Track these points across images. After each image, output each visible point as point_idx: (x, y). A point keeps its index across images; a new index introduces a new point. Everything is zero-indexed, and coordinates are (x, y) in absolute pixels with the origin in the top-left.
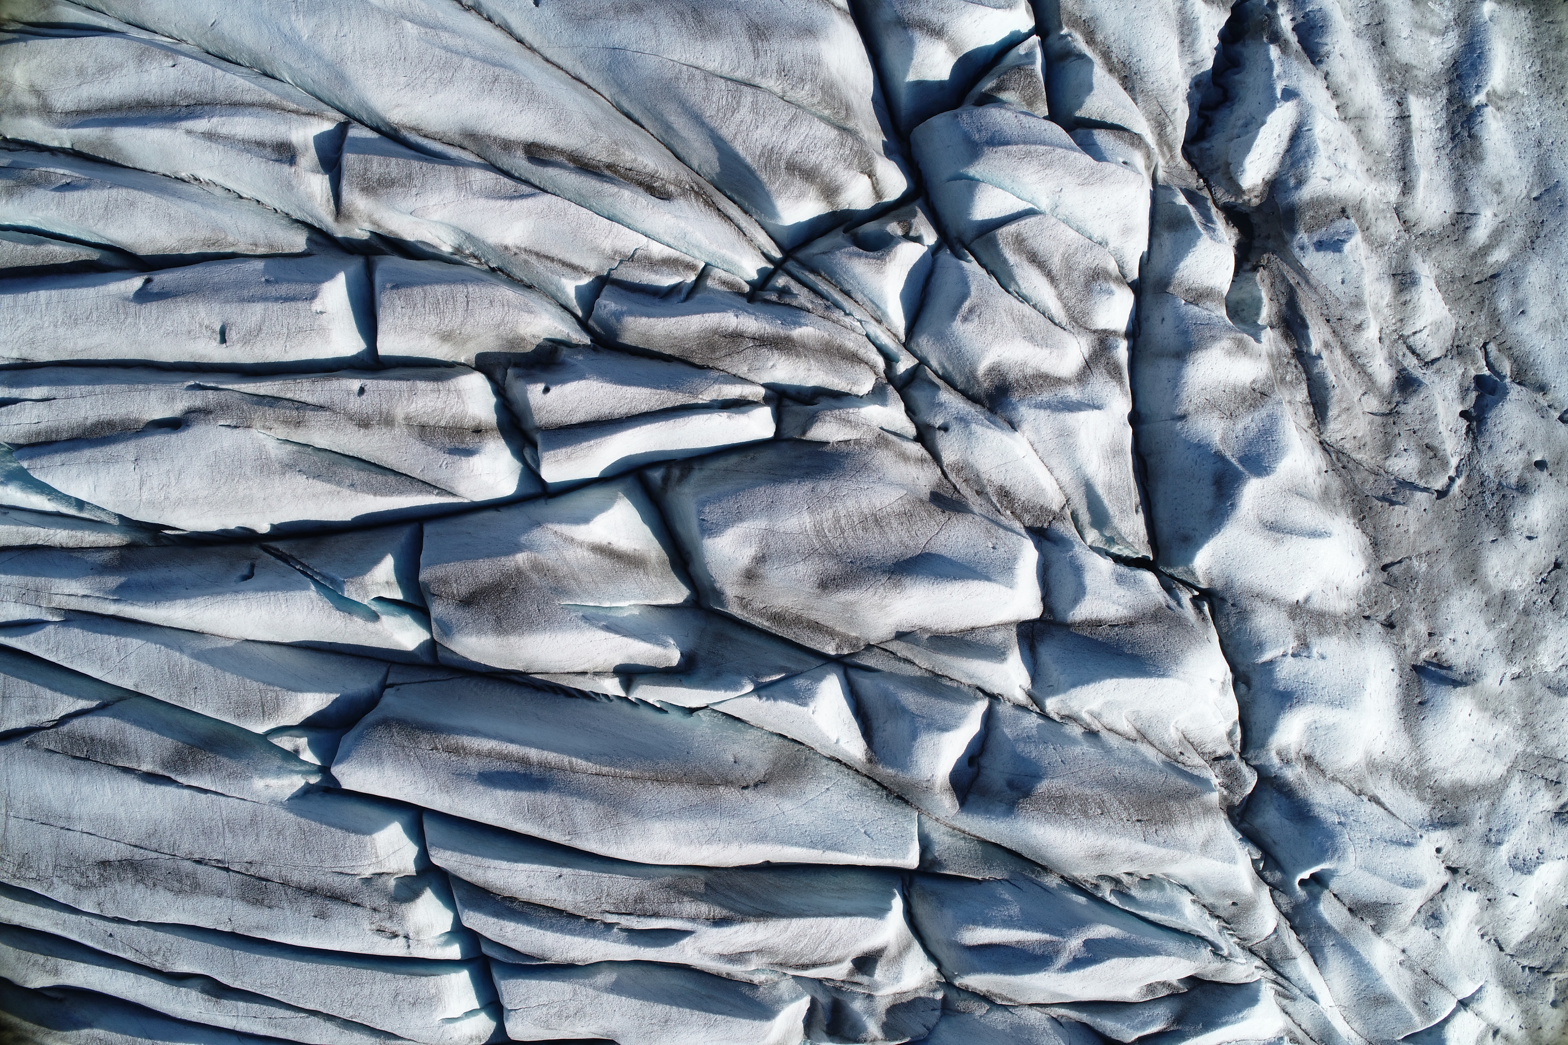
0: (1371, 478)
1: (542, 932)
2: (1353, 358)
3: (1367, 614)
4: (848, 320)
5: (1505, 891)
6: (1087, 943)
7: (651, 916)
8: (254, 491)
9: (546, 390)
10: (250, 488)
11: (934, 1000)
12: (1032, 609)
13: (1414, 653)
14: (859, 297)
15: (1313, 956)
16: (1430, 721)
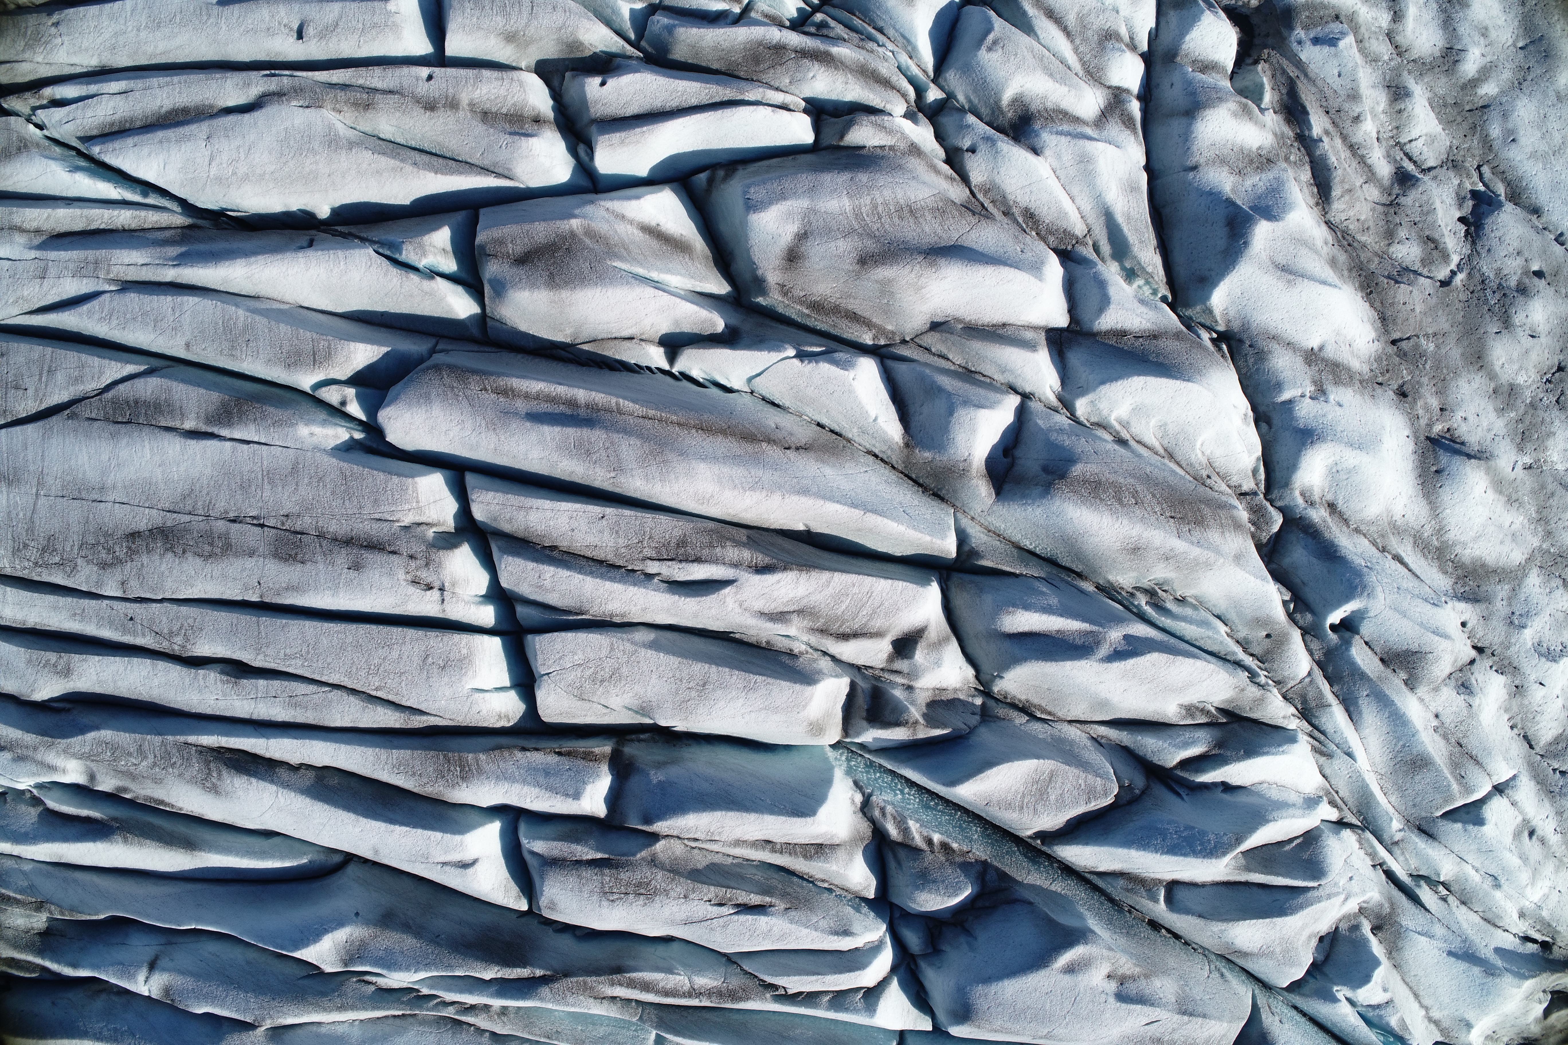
0: (1376, 260)
1: (581, 577)
2: (1353, 148)
3: (1380, 380)
4: (881, 51)
5: (1533, 677)
6: (1126, 637)
7: (693, 561)
8: (321, 166)
9: (603, 84)
10: (316, 163)
11: (973, 704)
12: (1061, 320)
13: (1427, 425)
14: (891, 32)
15: (1347, 710)
16: (1447, 489)
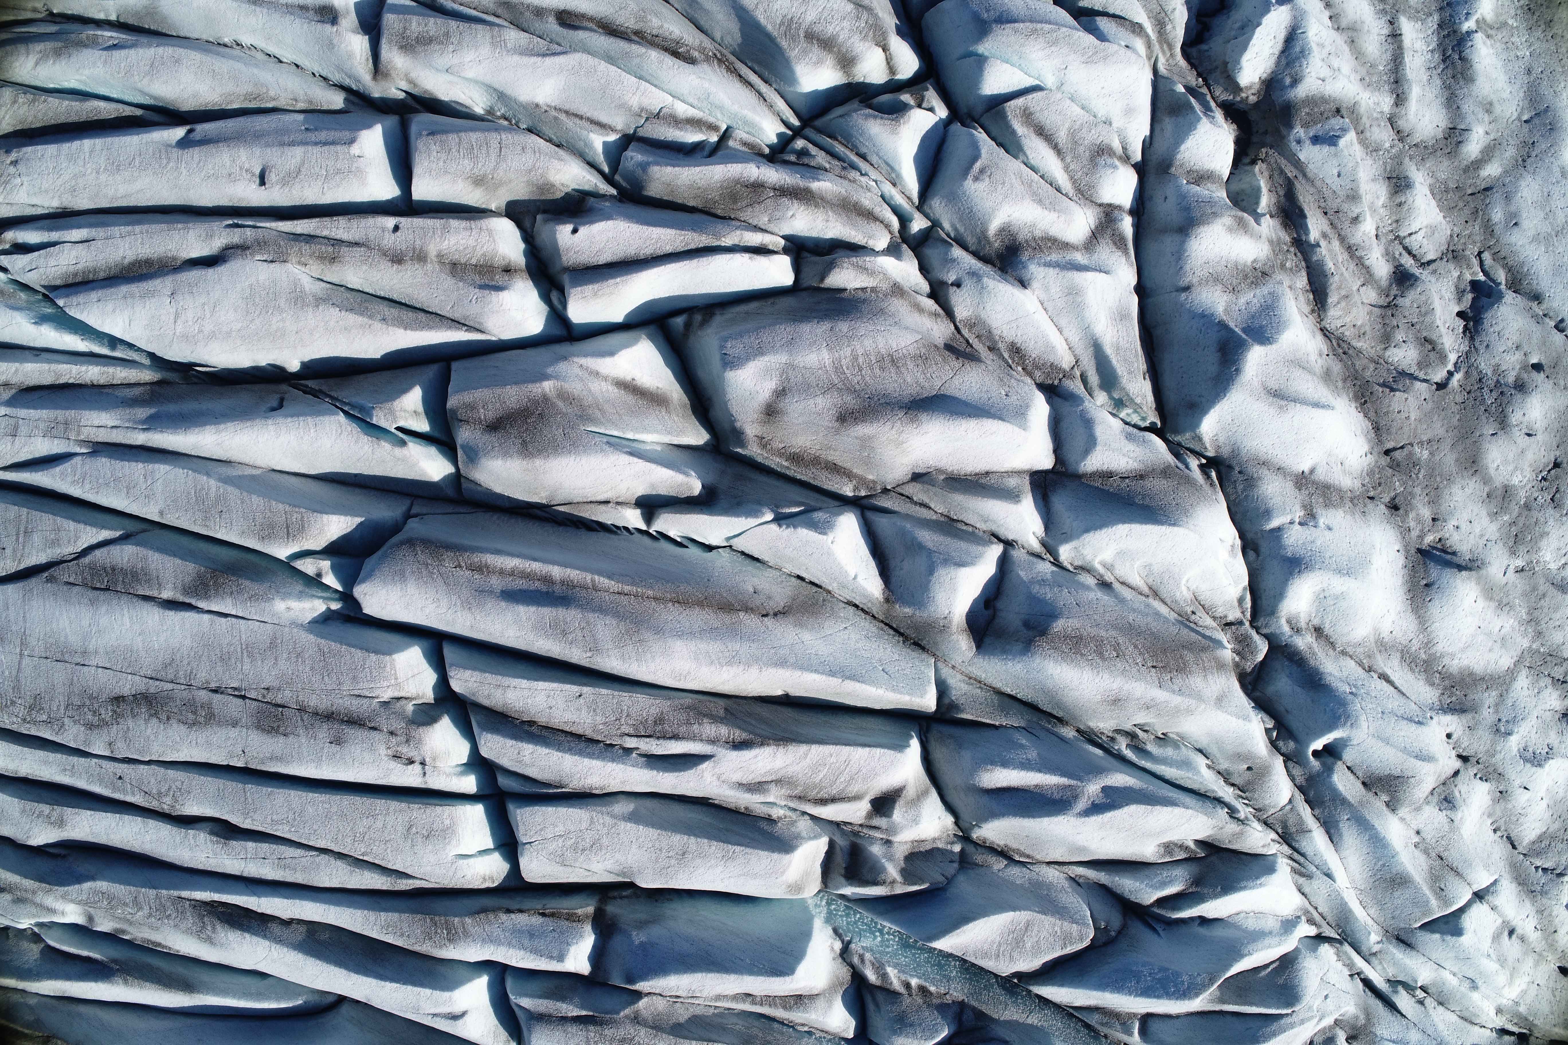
0: (1372, 366)
1: (560, 754)
2: (1351, 250)
3: (1371, 494)
4: (863, 179)
5: (1517, 783)
6: (1105, 789)
7: (670, 738)
8: (288, 324)
9: (575, 231)
10: (283, 320)
11: (952, 852)
12: (1045, 461)
13: (1419, 536)
14: (874, 159)
15: (1328, 832)
16: (1436, 602)
